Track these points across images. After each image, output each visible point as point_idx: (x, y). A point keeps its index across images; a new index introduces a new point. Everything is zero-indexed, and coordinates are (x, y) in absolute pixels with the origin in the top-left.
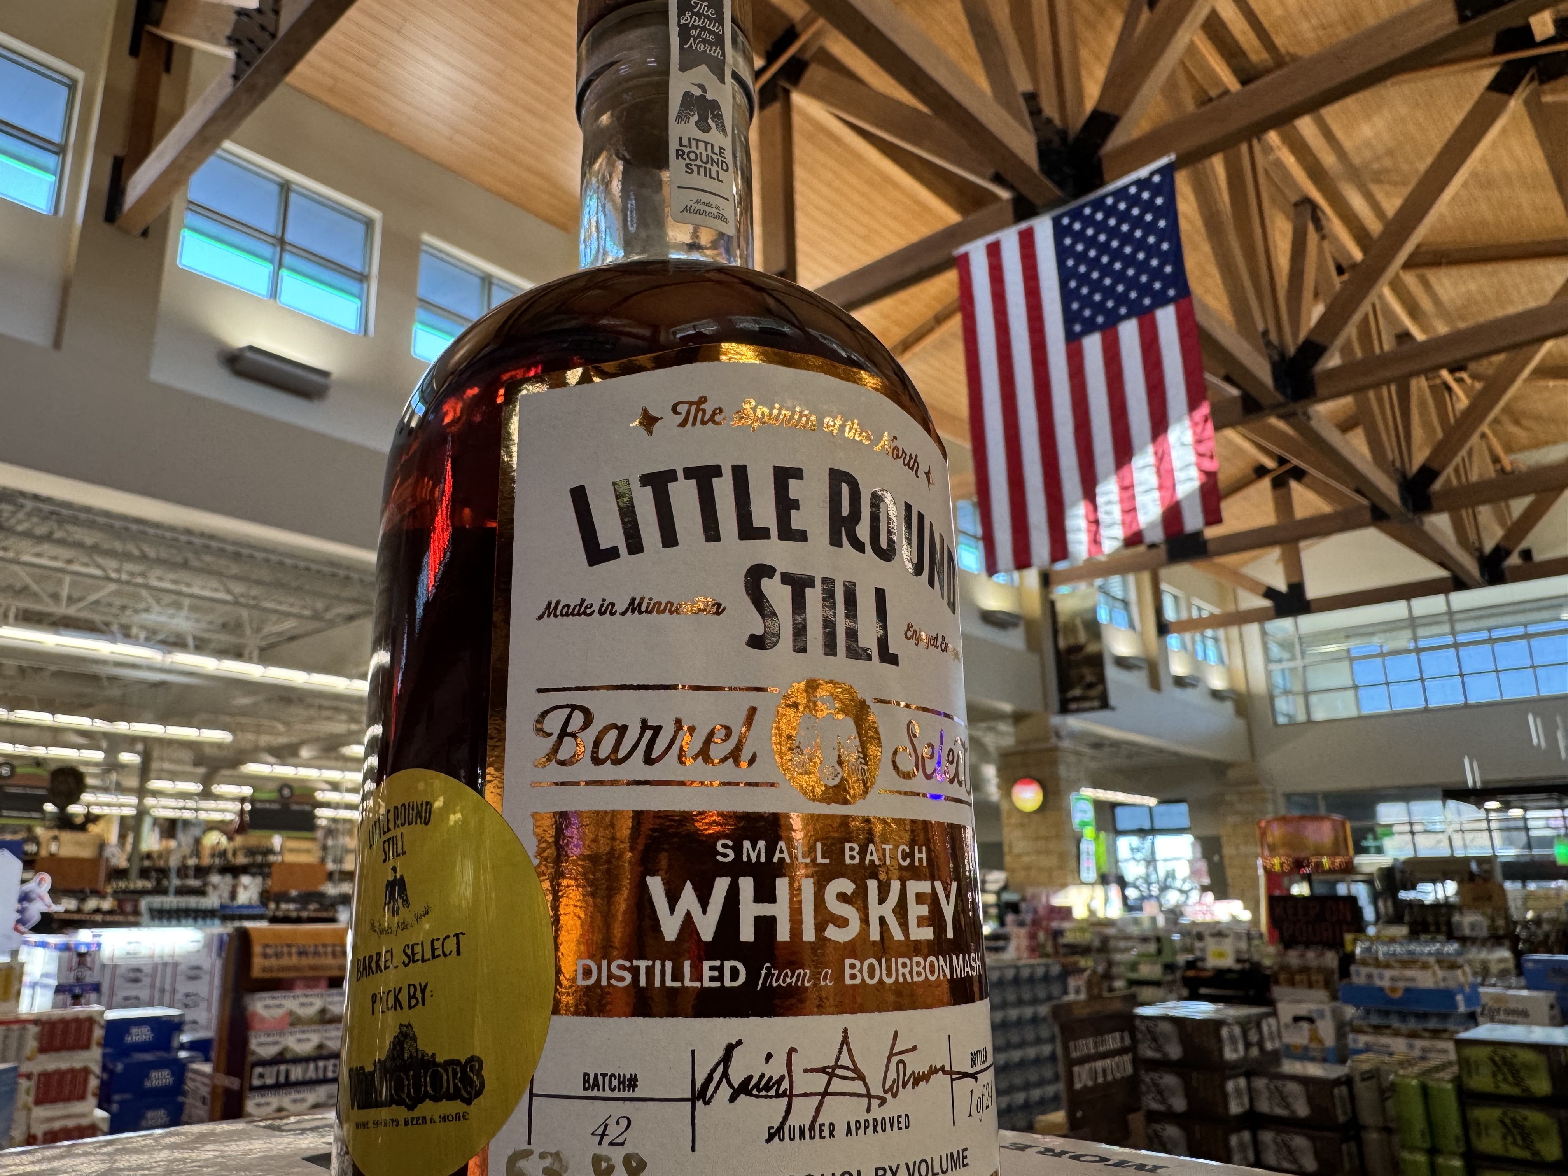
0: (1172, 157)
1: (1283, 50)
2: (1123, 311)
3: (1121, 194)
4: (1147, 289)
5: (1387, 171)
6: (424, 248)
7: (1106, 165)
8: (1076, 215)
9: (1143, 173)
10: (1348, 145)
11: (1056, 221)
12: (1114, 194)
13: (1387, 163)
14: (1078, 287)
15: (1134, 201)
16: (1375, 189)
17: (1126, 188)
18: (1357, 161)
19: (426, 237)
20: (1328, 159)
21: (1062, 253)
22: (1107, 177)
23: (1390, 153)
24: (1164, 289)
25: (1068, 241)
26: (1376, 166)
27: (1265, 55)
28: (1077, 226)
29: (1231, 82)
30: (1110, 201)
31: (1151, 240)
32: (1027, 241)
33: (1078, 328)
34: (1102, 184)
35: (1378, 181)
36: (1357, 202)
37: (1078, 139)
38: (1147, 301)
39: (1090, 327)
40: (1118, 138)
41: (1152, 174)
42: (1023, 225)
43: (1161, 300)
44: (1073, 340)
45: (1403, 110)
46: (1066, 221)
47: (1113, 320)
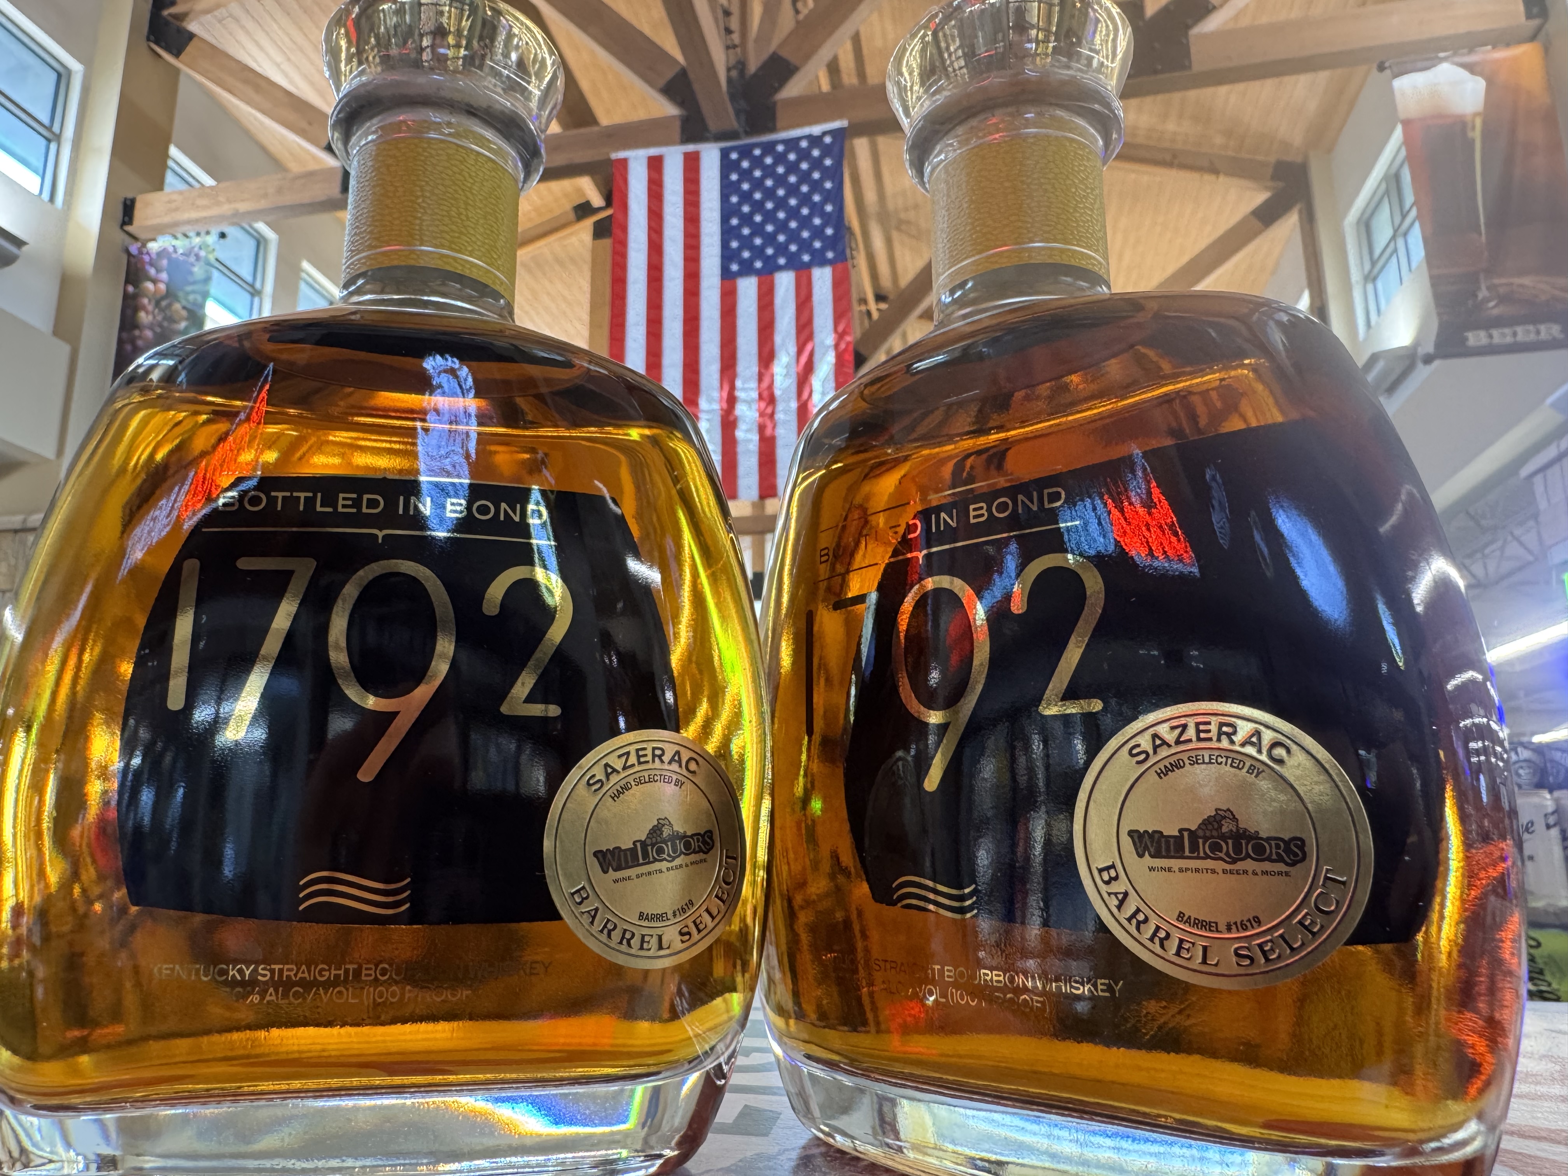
0: (845, 123)
2: (782, 261)
3: (791, 144)
4: (805, 246)
7: (780, 114)
8: (745, 152)
9: (816, 130)
11: (725, 154)
12: (784, 142)
15: (804, 155)
17: (800, 139)
21: (726, 187)
22: (779, 124)
24: (824, 250)
25: (734, 177)
28: (745, 164)
30: (780, 148)
31: (817, 198)
32: (692, 164)
33: (735, 267)
34: (773, 129)
37: (755, 75)
38: (806, 258)
39: (747, 269)
40: (793, 89)
41: (825, 133)
42: (691, 148)
43: (820, 260)
44: (728, 277)
46: (734, 156)
47: (770, 269)
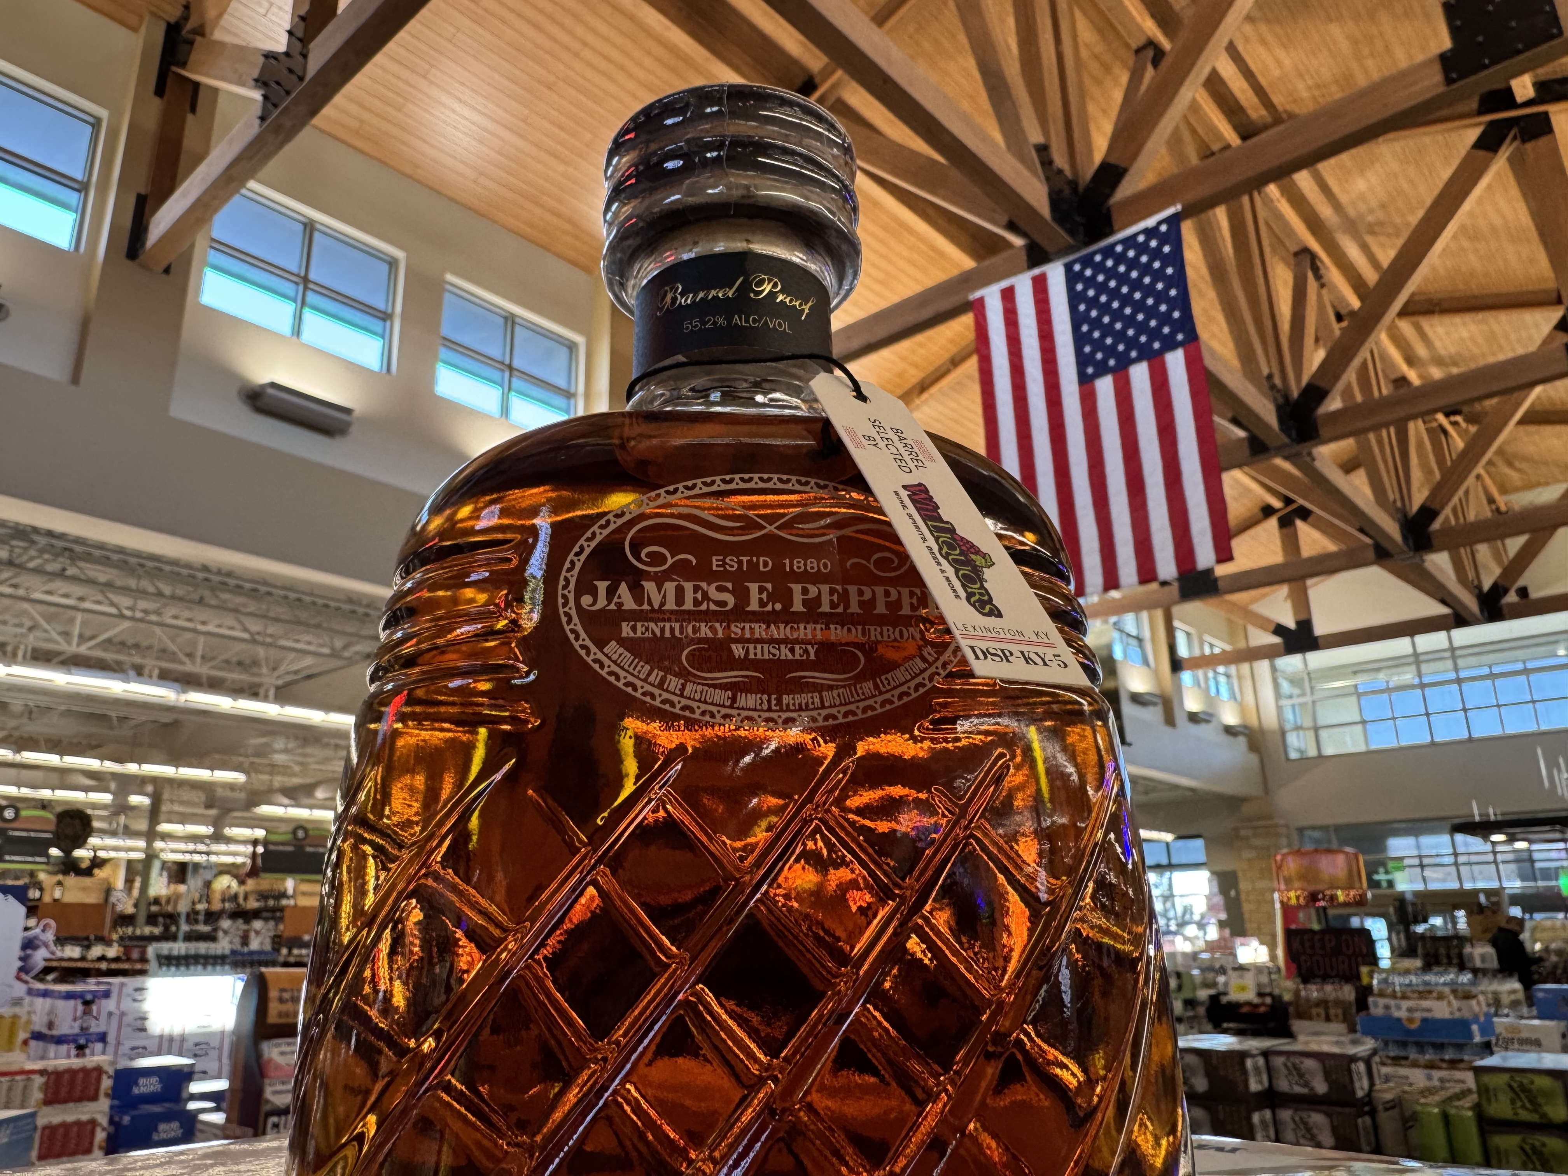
0: (1179, 207)
1: (1280, 108)
2: (1134, 354)
3: (1129, 242)
4: (1154, 334)
5: (1381, 224)
6: (448, 287)
7: (1115, 216)
8: (1087, 261)
9: (1150, 222)
10: (1343, 198)
11: (1068, 268)
12: (1123, 242)
13: (1380, 215)
14: (1090, 332)
15: (1143, 249)
16: (1369, 239)
17: (1137, 235)
18: (1351, 212)
19: (450, 277)
20: (1325, 211)
21: (1074, 299)
22: (1116, 226)
23: (1383, 206)
24: (1173, 334)
25: (1079, 287)
26: (1370, 219)
27: (1264, 112)
28: (1088, 272)
29: (1232, 137)
30: (1119, 248)
31: (1160, 286)
32: (1040, 287)
33: (1090, 370)
34: (1112, 232)
35: (1372, 232)
36: (1353, 252)
37: (1088, 189)
38: (1157, 345)
39: (1102, 370)
40: (1125, 190)
41: (1160, 223)
42: (1037, 271)
43: (1170, 345)
44: (1086, 382)
45: (1395, 166)
46: (1077, 267)
47: (1124, 363)
